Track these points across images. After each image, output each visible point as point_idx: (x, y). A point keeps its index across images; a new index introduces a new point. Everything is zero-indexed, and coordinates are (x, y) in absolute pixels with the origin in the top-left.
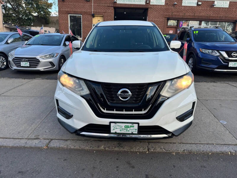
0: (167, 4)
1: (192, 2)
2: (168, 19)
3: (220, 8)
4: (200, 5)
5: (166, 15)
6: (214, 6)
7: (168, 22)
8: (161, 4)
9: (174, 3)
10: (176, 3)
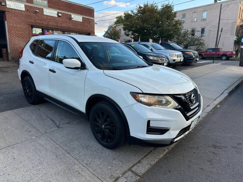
0: (28, 10)
1: (53, 13)
2: (32, 27)
3: (76, 21)
4: (60, 16)
5: (30, 22)
6: (72, 19)
7: (32, 29)
8: (20, 9)
9: (36, 11)
10: (37, 11)
